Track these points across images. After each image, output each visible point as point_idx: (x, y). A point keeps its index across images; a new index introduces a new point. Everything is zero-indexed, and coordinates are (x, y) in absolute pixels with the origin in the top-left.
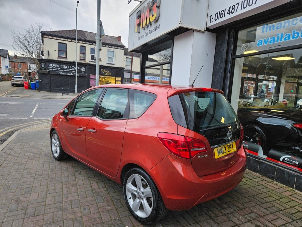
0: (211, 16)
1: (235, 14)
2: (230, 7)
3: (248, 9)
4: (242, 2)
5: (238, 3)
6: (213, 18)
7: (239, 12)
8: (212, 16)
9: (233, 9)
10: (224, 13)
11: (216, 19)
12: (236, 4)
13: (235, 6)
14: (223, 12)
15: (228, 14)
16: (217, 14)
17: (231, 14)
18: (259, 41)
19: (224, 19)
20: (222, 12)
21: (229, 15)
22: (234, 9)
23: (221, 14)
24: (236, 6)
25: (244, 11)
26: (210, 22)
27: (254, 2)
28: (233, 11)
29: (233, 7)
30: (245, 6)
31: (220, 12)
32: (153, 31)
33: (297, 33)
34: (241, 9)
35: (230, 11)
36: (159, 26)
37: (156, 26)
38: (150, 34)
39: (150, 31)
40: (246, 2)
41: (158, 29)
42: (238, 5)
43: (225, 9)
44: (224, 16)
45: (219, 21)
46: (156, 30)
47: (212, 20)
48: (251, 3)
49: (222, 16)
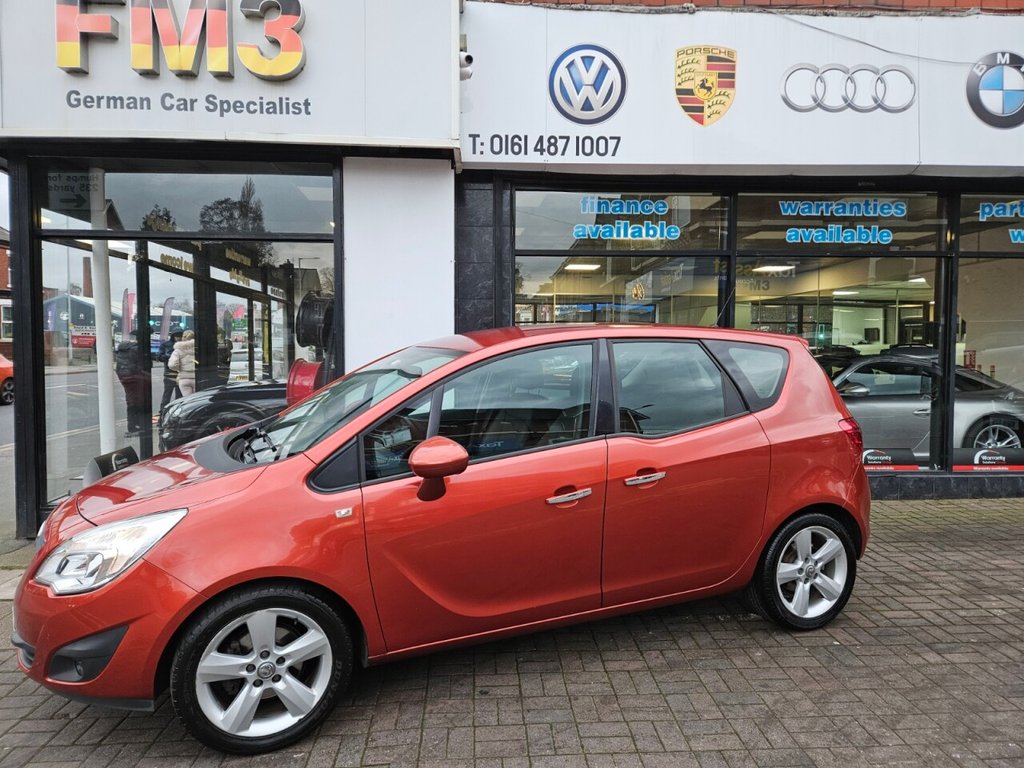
0: (474, 137)
1: (557, 159)
2: (541, 138)
3: (595, 159)
4: (578, 138)
5: (568, 138)
6: (482, 144)
7: (569, 159)
8: (478, 136)
9: (550, 144)
10: (522, 143)
11: (497, 149)
12: (561, 137)
13: (559, 141)
14: (520, 140)
15: (536, 150)
16: (497, 140)
17: (546, 153)
18: (578, 228)
19: (521, 159)
20: (516, 140)
21: (542, 154)
22: (555, 145)
23: (515, 143)
24: (561, 143)
25: (582, 159)
26: (474, 152)
27: (611, 150)
28: (552, 149)
29: (552, 141)
30: (588, 150)
31: (507, 137)
32: (255, 111)
33: (652, 228)
34: (578, 154)
35: (542, 146)
36: (307, 104)
37: (281, 99)
38: (222, 115)
39: (222, 102)
40: (588, 142)
41: (294, 113)
42: (565, 140)
43: (526, 137)
44: (526, 153)
45: (507, 159)
46: (281, 112)
47: (479, 148)
48: (602, 150)
49: (516, 149)
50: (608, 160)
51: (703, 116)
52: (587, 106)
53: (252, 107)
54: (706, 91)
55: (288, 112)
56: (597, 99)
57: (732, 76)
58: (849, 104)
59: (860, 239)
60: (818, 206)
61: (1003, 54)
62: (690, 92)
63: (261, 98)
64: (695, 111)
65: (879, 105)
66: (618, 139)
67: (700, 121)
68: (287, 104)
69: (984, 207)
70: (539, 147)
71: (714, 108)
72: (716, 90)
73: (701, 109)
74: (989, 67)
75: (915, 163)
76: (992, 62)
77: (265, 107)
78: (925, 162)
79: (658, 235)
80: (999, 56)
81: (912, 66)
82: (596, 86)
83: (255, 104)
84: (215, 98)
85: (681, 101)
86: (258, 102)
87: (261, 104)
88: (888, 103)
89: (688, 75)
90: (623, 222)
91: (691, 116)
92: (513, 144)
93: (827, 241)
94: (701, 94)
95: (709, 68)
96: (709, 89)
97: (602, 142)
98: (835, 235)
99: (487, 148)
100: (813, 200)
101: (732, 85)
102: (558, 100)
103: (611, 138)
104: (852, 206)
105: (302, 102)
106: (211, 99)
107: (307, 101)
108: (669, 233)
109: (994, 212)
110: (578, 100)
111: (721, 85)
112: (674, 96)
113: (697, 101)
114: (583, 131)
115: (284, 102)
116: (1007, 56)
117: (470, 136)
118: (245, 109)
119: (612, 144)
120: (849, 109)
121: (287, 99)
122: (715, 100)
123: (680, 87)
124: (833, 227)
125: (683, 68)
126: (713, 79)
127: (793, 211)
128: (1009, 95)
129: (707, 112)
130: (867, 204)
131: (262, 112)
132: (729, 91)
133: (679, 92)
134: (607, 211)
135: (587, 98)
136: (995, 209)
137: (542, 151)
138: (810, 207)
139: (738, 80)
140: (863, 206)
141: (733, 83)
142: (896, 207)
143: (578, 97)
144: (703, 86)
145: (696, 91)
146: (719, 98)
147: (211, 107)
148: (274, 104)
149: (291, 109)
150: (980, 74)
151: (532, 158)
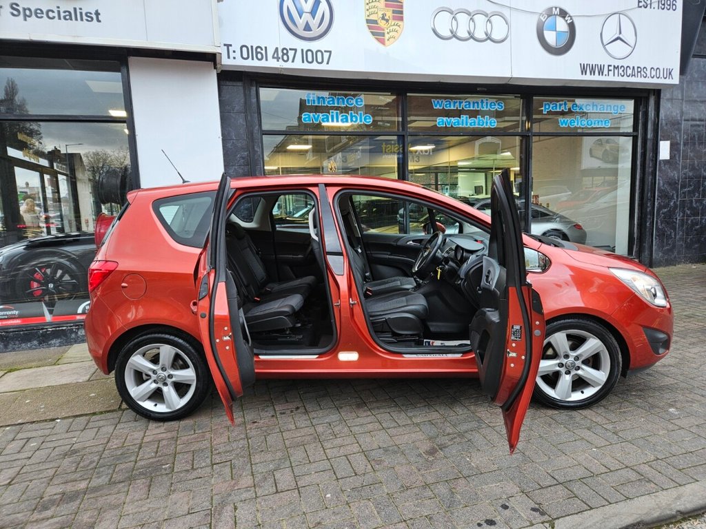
0: (228, 46)
1: (289, 65)
2: (277, 49)
3: (315, 66)
4: (302, 50)
5: (296, 50)
6: (234, 52)
7: (297, 65)
8: (231, 45)
9: (284, 54)
10: (263, 52)
11: (245, 55)
12: (291, 49)
13: (290, 51)
14: (262, 49)
15: (273, 57)
16: (244, 49)
17: (281, 60)
18: (305, 115)
19: (263, 64)
20: (259, 50)
21: (278, 61)
22: (287, 54)
23: (258, 52)
24: (291, 54)
25: (306, 66)
26: (229, 57)
27: (326, 60)
28: (285, 58)
29: (285, 51)
30: (310, 60)
31: (252, 47)
32: (54, 18)
33: (354, 116)
34: (303, 62)
35: (278, 55)
36: (97, 14)
37: (75, 9)
38: (25, 20)
39: (25, 9)
40: (309, 53)
41: (87, 20)
42: (294, 51)
43: (266, 48)
44: (267, 60)
45: (253, 63)
46: (76, 19)
47: (232, 55)
48: (320, 60)
49: (259, 56)
50: (324, 67)
51: (384, 39)
52: (307, 28)
53: (51, 14)
54: (385, 22)
55: (82, 20)
56: (314, 23)
57: (401, 12)
58: (472, 37)
59: (479, 124)
60: (455, 103)
61: (556, 8)
62: (375, 22)
63: (58, 7)
64: (378, 35)
65: (489, 38)
66: (330, 52)
67: (382, 42)
68: (81, 13)
69: (546, 105)
70: (276, 56)
71: (391, 34)
72: (392, 22)
73: (383, 35)
74: (549, 16)
75: (509, 75)
76: (549, 13)
77: (62, 15)
78: (515, 75)
79: (359, 121)
80: (554, 9)
81: (506, 12)
82: (313, 13)
83: (53, 12)
84: (17, 5)
85: (370, 28)
86: (56, 10)
87: (59, 12)
88: (494, 36)
89: (373, 10)
90: (335, 112)
91: (377, 39)
92: (257, 53)
93: (461, 126)
94: (382, 24)
95: (387, 6)
96: (387, 21)
97: (319, 54)
98: (465, 122)
99: (238, 54)
100: (452, 98)
101: (401, 19)
102: (287, 22)
103: (325, 51)
104: (474, 103)
105: (93, 12)
106: (14, 6)
107: (97, 11)
108: (365, 119)
109: (551, 109)
110: (301, 22)
111: (394, 18)
112: (365, 25)
113: (379, 28)
114: (306, 45)
115: (78, 11)
116: (558, 9)
117: (225, 45)
118: (45, 15)
119: (326, 55)
120: (472, 39)
121: (81, 9)
122: (391, 28)
123: (369, 18)
124: (464, 117)
125: (370, 5)
126: (389, 14)
127: (440, 106)
128: (559, 34)
129: (387, 36)
130: (482, 102)
131: (60, 18)
132: (400, 23)
133: (368, 21)
134: (324, 103)
135: (307, 22)
136: (551, 106)
137: (278, 59)
138: (450, 104)
139: (405, 15)
140: (480, 104)
141: (402, 17)
142: (498, 104)
143: (301, 21)
144: (383, 18)
145: (379, 22)
146: (394, 27)
147: (15, 13)
148: (69, 12)
149: (85, 17)
150: (544, 20)
151: (271, 64)
